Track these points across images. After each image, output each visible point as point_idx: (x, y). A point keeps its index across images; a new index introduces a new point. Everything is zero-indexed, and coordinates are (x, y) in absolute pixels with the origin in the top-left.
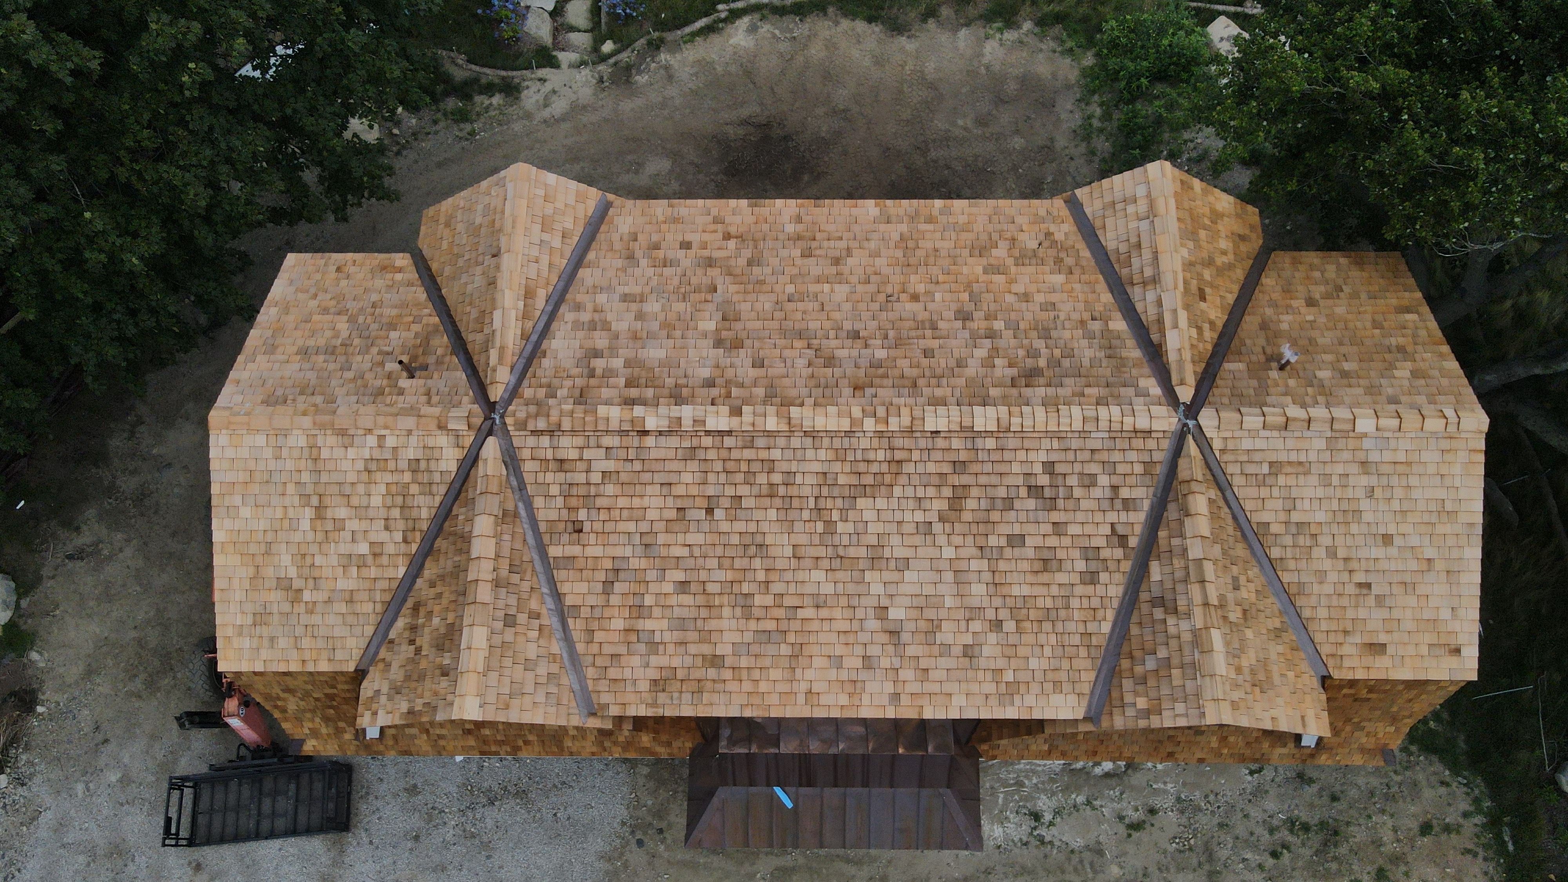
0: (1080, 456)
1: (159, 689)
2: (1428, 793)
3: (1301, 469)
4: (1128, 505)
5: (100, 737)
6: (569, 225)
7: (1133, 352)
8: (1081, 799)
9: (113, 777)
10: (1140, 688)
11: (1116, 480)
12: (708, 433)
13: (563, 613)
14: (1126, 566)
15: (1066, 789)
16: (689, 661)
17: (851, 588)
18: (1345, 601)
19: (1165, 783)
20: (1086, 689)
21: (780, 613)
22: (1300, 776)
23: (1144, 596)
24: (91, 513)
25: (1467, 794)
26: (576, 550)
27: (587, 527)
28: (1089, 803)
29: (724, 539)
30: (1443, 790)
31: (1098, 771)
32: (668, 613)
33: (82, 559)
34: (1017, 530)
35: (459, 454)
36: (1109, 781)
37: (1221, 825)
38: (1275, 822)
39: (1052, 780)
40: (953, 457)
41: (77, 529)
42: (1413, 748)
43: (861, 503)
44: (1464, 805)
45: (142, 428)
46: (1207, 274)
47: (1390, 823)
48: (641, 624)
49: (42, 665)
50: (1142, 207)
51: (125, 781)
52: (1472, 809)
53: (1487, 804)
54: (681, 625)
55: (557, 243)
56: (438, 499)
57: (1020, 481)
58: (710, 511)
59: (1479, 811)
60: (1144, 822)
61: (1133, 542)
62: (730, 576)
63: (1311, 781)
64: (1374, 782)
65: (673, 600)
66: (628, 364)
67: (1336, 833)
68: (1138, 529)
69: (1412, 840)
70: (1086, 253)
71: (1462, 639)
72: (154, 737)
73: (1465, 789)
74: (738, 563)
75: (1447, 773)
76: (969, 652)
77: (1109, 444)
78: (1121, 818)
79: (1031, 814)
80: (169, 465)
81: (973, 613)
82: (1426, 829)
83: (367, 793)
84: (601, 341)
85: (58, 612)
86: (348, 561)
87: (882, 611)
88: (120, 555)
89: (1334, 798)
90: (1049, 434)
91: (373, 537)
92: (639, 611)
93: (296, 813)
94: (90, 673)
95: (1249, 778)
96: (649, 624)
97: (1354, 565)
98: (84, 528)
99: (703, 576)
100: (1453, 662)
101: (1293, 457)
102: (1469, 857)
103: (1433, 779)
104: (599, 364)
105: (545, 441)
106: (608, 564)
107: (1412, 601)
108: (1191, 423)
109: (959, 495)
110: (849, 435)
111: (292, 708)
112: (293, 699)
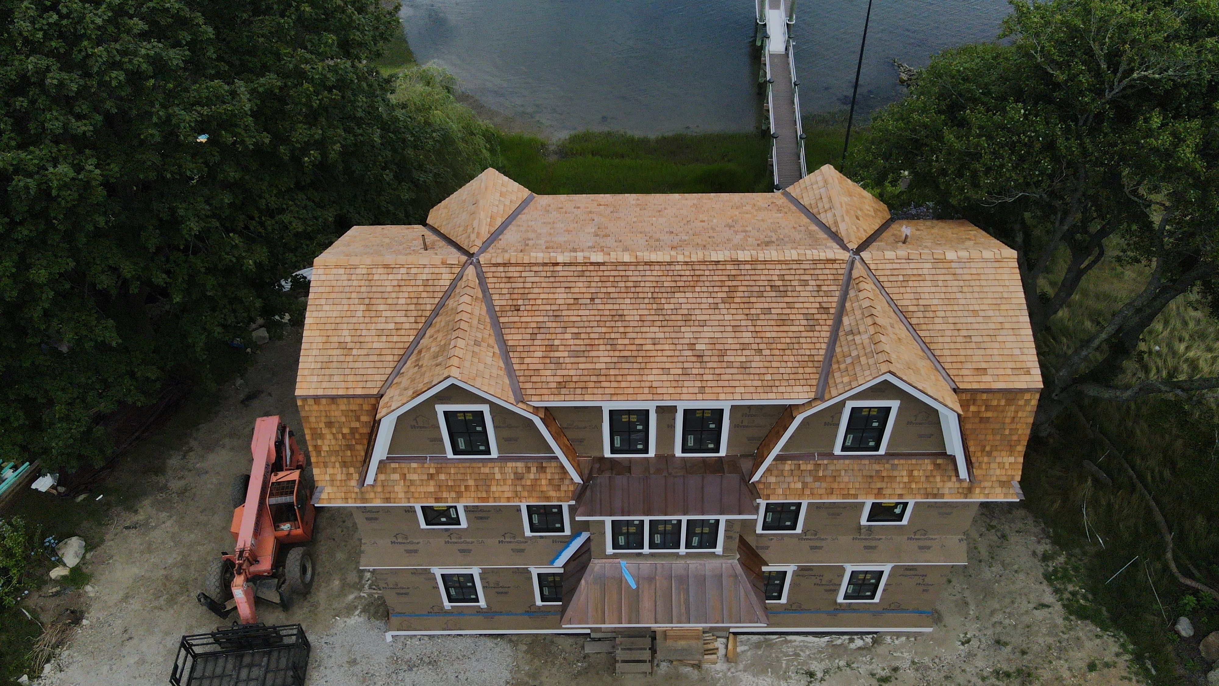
0: (798, 272)
1: (176, 603)
2: (1088, 644)
3: (920, 278)
4: (828, 294)
5: (126, 636)
6: (514, 198)
7: (822, 235)
8: (842, 663)
9: (132, 660)
10: (844, 374)
11: (819, 283)
12: (592, 264)
13: (506, 351)
14: (830, 322)
15: (831, 657)
16: (579, 372)
17: (673, 335)
18: (958, 346)
19: (902, 653)
20: (814, 382)
21: (634, 347)
22: (998, 642)
23: (841, 333)
24: (147, 502)
25: (1115, 642)
26: (517, 319)
27: (522, 308)
28: (848, 665)
29: (601, 313)
30: (1098, 641)
31: (852, 646)
32: (568, 348)
33: (136, 528)
34: (766, 306)
35: (453, 277)
36: (861, 652)
37: (947, 678)
38: (985, 674)
39: (820, 652)
40: (728, 273)
41: (136, 512)
42: (1072, 617)
43: (677, 295)
44: (1115, 649)
45: (191, 454)
46: (859, 213)
47: (1066, 666)
48: (552, 354)
49: (92, 595)
50: (821, 184)
51: (142, 662)
52: (1121, 651)
53: (1131, 647)
54: (575, 354)
55: (508, 203)
56: (437, 300)
57: (766, 283)
58: (592, 299)
59: (1126, 651)
60: (890, 677)
61: (832, 311)
62: (604, 330)
63: (1006, 644)
64: (1050, 640)
65: (571, 342)
66: (546, 242)
67: (1029, 675)
68: (834, 305)
69: (1084, 675)
70: (794, 208)
71: (1029, 365)
72: (167, 633)
73: (1113, 639)
74: (608, 324)
75: (1098, 629)
76: (744, 367)
77: (812, 266)
78: (873, 675)
79: (806, 673)
80: (207, 472)
81: (744, 347)
82: (1092, 667)
83: (319, 666)
84: (531, 235)
85: (111, 561)
86: (380, 333)
87: (692, 346)
88: (163, 526)
89: (1024, 653)
90: (780, 262)
91: (398, 320)
92: (551, 348)
93: (265, 678)
94: (126, 598)
95: (962, 647)
96: (557, 354)
97: (959, 326)
98: (140, 510)
99: (589, 330)
100: (1028, 378)
101: (915, 272)
102: (1126, 681)
103: (1089, 634)
104: (531, 243)
105: (501, 269)
106: (534, 325)
107: (997, 345)
108: (857, 257)
109: (732, 290)
110: (670, 263)
111: (325, 448)
112: (329, 436)
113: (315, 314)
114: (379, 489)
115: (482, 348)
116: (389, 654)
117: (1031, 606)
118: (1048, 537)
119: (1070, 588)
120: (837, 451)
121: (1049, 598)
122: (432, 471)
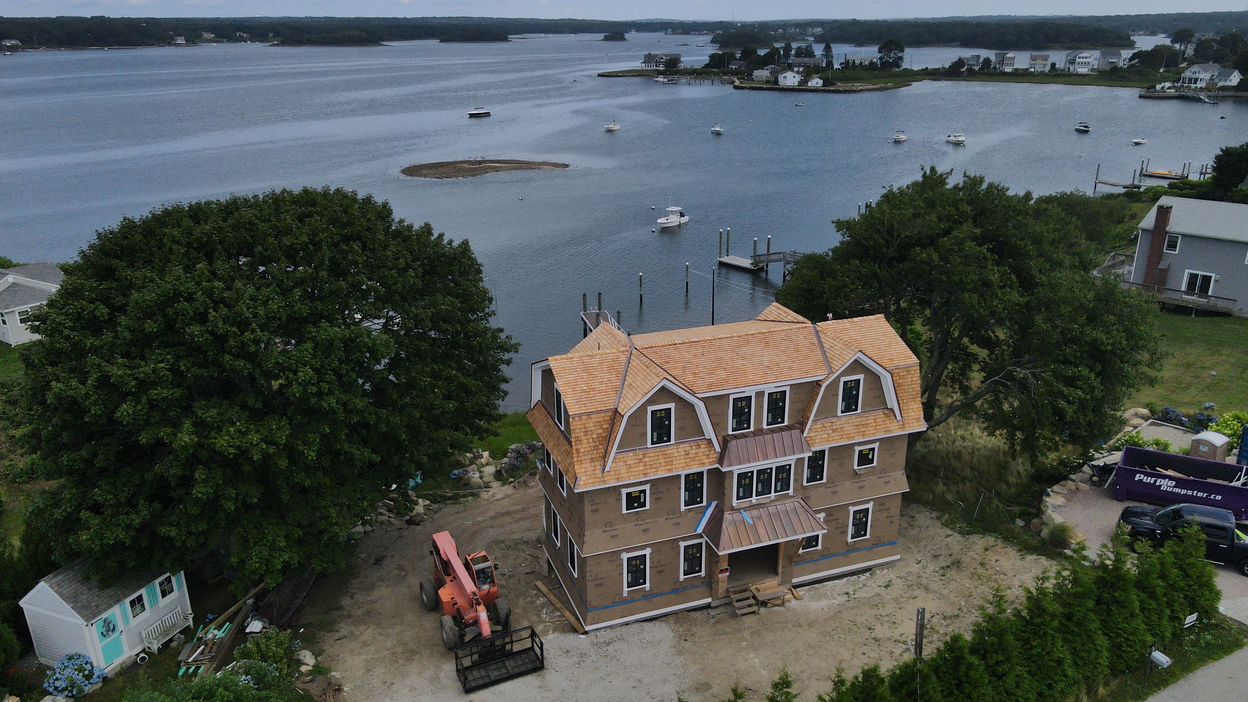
2: (979, 542)
3: (847, 329)
4: (811, 339)
5: (388, 684)
8: (861, 585)
12: (693, 342)
15: (852, 585)
17: (750, 361)
18: (877, 352)
19: (889, 575)
20: (825, 370)
22: (935, 556)
24: (342, 625)
25: (992, 537)
26: (670, 366)
27: (671, 362)
28: (864, 585)
29: (710, 358)
30: (983, 540)
31: (861, 579)
32: (703, 373)
33: (345, 638)
34: (786, 346)
35: (625, 356)
36: (867, 580)
37: (918, 577)
38: (936, 570)
39: (846, 585)
40: (760, 337)
41: (338, 631)
42: (966, 535)
43: (742, 348)
44: (993, 539)
45: (357, 595)
47: (974, 553)
49: (339, 676)
52: (996, 539)
54: (709, 374)
56: (623, 366)
57: (780, 339)
58: (702, 354)
59: (999, 538)
61: (817, 344)
62: (716, 364)
63: (940, 556)
65: (703, 370)
67: (959, 562)
68: (816, 342)
69: (985, 553)
71: (910, 355)
73: (990, 537)
74: (717, 362)
75: (980, 536)
76: (790, 368)
77: (798, 330)
78: (880, 586)
79: (844, 594)
81: (786, 361)
82: (986, 549)
83: (548, 658)
85: (339, 658)
86: (601, 383)
88: (366, 632)
89: (950, 555)
90: (782, 330)
91: (607, 377)
94: (369, 670)
95: (918, 565)
98: (341, 630)
99: (709, 365)
100: (911, 360)
101: (844, 327)
102: (1005, 549)
103: (977, 539)
105: (649, 349)
106: (681, 367)
107: (893, 350)
108: (815, 325)
109: (767, 343)
112: (585, 441)
113: (561, 380)
114: (613, 475)
116: (589, 643)
117: (943, 538)
118: (935, 510)
119: (958, 526)
120: (839, 414)
121: (949, 532)
122: (641, 456)
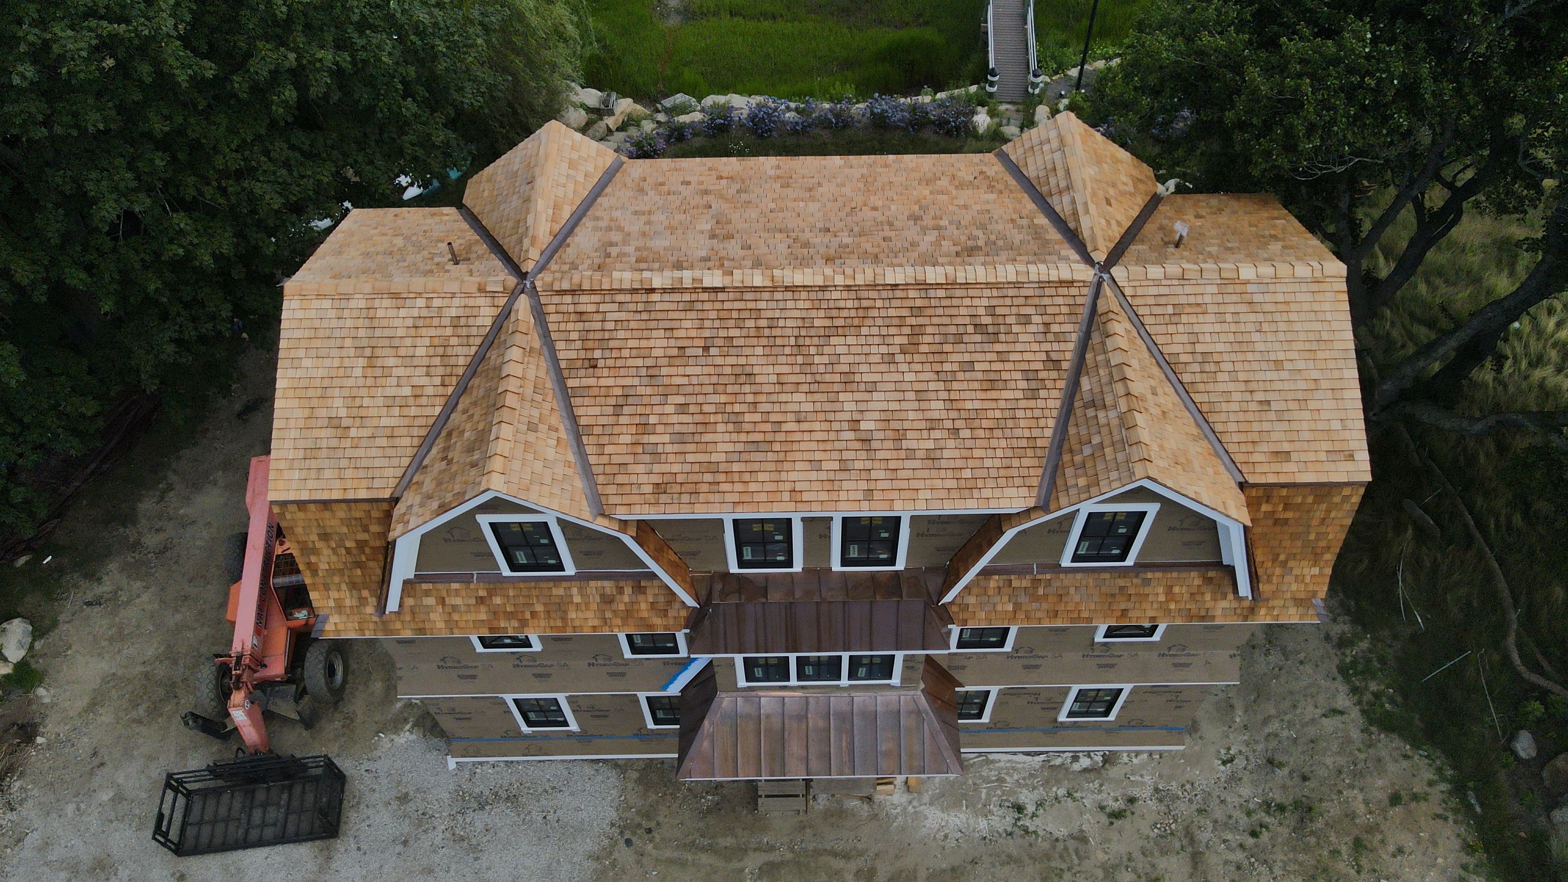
0: (1016, 301)
1: (161, 715)
2: (1392, 766)
3: (1199, 310)
4: (1059, 338)
5: (96, 761)
6: (590, 168)
7: (1054, 235)
8: (1061, 792)
9: (105, 796)
10: (1080, 472)
11: (1046, 319)
12: (705, 289)
13: (578, 431)
14: (1061, 384)
15: (1046, 783)
16: (687, 468)
17: (827, 407)
18: (1250, 417)
19: (1142, 776)
20: (1035, 482)
21: (768, 427)
22: (1270, 762)
23: (1077, 404)
24: (113, 566)
25: (1430, 765)
26: (592, 382)
27: (601, 363)
28: (1069, 795)
29: (719, 370)
30: (1405, 764)
31: (1076, 767)
32: (670, 429)
33: (100, 604)
34: (967, 357)
35: (495, 312)
36: (1087, 775)
37: (1200, 811)
38: (1251, 806)
39: (1031, 775)
40: (910, 303)
41: (99, 580)
42: (1373, 729)
43: (834, 340)
44: (1429, 774)
45: (172, 494)
46: (1111, 191)
47: (1360, 797)
48: (646, 439)
49: (47, 700)
50: (1055, 144)
51: (118, 799)
52: (1436, 778)
53: (1449, 772)
54: (680, 438)
55: (580, 178)
56: (473, 350)
57: (967, 320)
58: (706, 348)
59: (1443, 779)
60: (1125, 811)
61: (1065, 365)
62: (723, 399)
63: (1280, 765)
64: (1341, 761)
65: (675, 419)
66: (637, 249)
67: (1310, 810)
68: (1068, 356)
69: (1384, 811)
70: (1012, 182)
71: (1353, 445)
72: (151, 758)
73: (1427, 761)
74: (730, 389)
75: (1408, 747)
76: (931, 457)
77: (1038, 292)
78: (1102, 808)
79: (1013, 807)
80: (193, 523)
81: (933, 424)
82: (1395, 799)
83: (358, 803)
84: (616, 237)
85: (69, 652)
86: (391, 402)
87: (854, 425)
88: (137, 601)
89: (1305, 778)
90: (989, 285)
91: (416, 381)
92: (644, 428)
93: (286, 821)
94: (92, 706)
95: (1222, 768)
96: (653, 439)
97: (1253, 386)
98: (105, 578)
99: (701, 399)
100: (1349, 466)
101: (1192, 299)
102: (1440, 822)
103: (1395, 753)
104: (614, 251)
105: (568, 299)
106: (618, 391)
107: (1307, 415)
108: (1106, 276)
109: (917, 332)
110: (823, 288)
111: (323, 566)
112: (326, 552)
113: (291, 373)
114: (408, 618)
115: (539, 435)
116: (452, 787)
117: (1319, 711)
118: (1348, 612)
119: (1373, 686)
120: (1066, 562)
121: (1343, 701)
122: (482, 593)
